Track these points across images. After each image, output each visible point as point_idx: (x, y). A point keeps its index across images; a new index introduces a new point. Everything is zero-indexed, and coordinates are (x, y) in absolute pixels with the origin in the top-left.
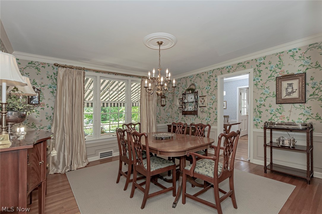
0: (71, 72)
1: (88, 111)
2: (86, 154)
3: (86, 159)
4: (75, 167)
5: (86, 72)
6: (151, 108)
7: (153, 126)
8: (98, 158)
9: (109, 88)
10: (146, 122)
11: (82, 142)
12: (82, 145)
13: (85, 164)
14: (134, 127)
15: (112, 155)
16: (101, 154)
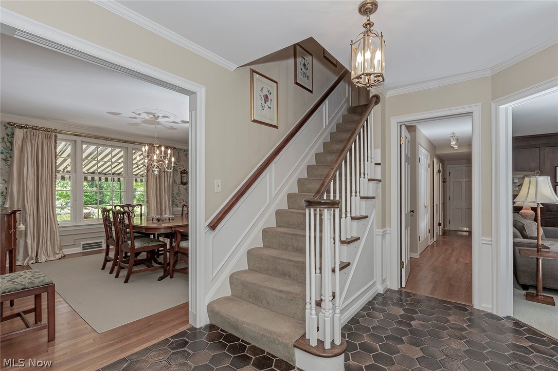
0: (35, 135)
1: (63, 187)
2: (60, 244)
3: (61, 249)
4: (43, 258)
5: (58, 135)
6: (163, 185)
7: (165, 209)
8: (79, 250)
9: (97, 157)
10: (155, 204)
11: (53, 227)
12: (54, 231)
13: (58, 256)
14: (133, 210)
15: (102, 247)
16: (83, 245)
